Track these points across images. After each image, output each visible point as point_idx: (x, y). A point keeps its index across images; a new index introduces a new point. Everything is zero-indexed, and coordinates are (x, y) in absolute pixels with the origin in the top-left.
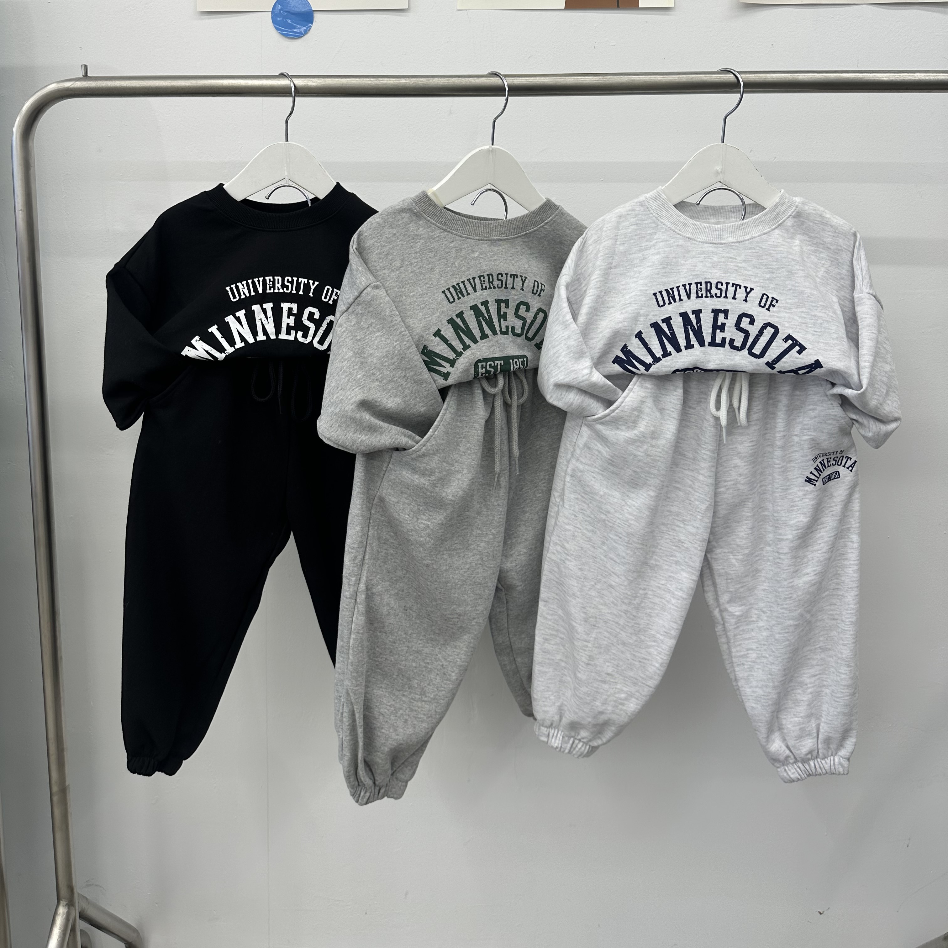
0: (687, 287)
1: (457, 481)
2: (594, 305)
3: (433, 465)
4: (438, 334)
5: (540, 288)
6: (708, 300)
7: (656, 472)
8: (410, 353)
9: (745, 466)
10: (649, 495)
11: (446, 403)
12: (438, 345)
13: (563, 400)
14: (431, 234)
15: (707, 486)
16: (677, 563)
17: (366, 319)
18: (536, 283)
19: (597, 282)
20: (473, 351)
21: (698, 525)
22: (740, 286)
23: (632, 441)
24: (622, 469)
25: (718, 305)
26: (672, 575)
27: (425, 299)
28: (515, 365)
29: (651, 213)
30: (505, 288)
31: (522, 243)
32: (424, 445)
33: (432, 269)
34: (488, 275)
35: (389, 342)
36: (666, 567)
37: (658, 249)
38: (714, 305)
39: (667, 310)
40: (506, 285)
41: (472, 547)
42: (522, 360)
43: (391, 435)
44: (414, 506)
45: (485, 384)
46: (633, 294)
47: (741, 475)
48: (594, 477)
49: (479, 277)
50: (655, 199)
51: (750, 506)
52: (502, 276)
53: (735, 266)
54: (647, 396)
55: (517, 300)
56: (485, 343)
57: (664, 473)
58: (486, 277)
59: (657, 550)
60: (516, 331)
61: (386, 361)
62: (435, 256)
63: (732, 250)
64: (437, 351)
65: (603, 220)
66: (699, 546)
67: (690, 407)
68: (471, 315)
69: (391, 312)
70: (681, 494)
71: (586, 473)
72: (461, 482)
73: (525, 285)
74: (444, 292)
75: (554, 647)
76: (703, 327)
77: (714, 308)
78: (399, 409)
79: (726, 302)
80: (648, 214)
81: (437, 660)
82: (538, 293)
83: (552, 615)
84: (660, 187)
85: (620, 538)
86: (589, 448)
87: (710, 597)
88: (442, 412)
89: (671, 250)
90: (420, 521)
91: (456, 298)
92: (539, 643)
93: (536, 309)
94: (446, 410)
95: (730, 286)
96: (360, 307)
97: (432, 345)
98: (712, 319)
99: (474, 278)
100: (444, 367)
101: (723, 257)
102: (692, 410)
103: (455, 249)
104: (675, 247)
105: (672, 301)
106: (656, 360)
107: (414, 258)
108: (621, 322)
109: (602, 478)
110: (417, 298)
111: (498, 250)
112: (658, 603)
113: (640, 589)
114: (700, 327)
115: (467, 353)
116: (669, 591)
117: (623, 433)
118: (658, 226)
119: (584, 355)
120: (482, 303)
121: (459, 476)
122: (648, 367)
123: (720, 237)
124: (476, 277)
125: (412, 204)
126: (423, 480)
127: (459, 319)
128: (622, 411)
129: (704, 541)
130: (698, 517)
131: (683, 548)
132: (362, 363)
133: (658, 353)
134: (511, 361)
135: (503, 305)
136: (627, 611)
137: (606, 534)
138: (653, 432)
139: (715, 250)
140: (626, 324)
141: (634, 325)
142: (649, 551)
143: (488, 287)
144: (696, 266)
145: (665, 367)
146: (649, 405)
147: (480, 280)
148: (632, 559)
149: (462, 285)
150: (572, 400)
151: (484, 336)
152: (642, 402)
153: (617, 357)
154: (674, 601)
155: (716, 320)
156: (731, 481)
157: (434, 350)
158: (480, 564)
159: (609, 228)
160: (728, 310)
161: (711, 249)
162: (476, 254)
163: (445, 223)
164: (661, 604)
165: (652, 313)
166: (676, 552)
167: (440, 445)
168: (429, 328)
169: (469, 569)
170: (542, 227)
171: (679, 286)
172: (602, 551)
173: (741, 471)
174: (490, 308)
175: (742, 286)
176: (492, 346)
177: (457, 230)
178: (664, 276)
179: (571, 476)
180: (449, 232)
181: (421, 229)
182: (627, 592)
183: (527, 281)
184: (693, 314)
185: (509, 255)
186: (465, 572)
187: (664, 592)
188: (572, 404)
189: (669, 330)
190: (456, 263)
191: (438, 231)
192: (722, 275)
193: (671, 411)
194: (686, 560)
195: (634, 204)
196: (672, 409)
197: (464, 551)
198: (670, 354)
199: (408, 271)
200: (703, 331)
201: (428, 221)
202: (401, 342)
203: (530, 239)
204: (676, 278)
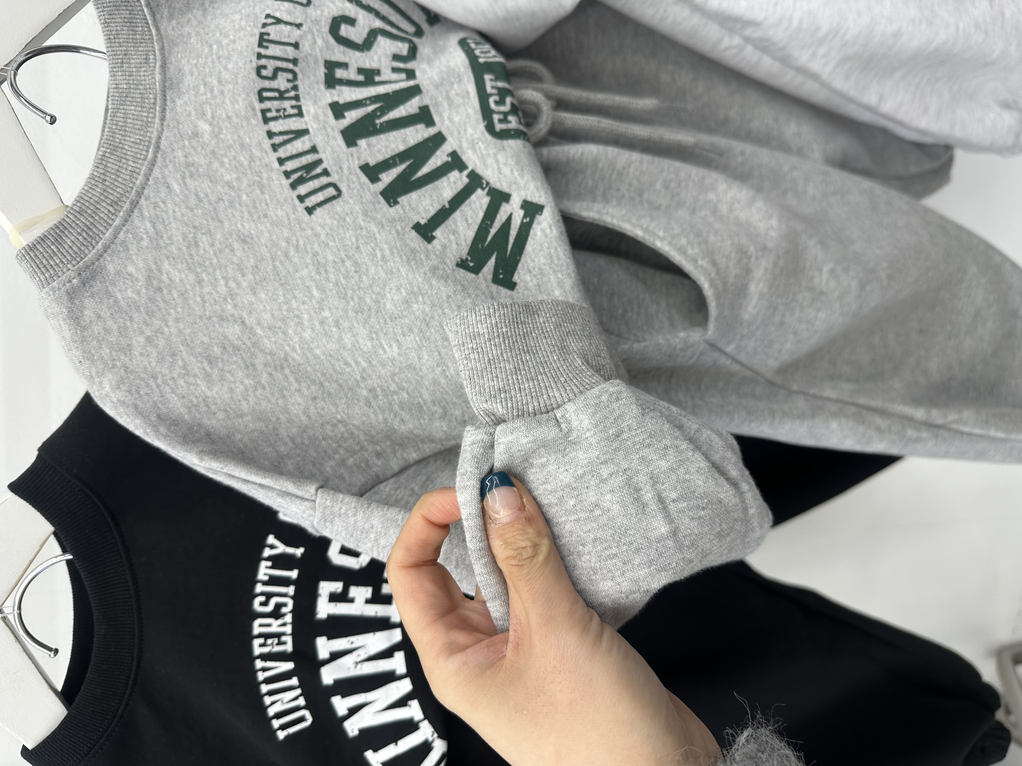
4: (426, 232)
12: (454, 232)
14: (145, 243)
20: (465, 145)
28: (490, 55)
30: (295, 65)
34: (262, 99)
40: (287, 61)
49: (266, 121)
52: (265, 67)
55: (326, 42)
56: (441, 116)
58: (268, 104)
60: (405, 53)
64: (471, 234)
68: (369, 145)
73: (286, 19)
74: (310, 210)
91: (324, 180)
93: (348, 5)
97: (454, 246)
99: (270, 135)
100: (509, 219)
103: (188, 181)
110: (328, 280)
111: (192, 74)
115: (471, 160)
120: (339, 116)
124: (266, 128)
125: (53, 289)
127: (382, 176)
134: (481, 61)
135: (340, 73)
143: (293, 103)
147: (275, 119)
149: (290, 166)
151: (424, 117)
174: (348, 100)
176: (448, 97)
177: (136, 173)
180: (139, 194)
181: (131, 269)
183: (278, 15)
185: (206, 50)
190: (227, 177)
191: (137, 222)
201: (106, 247)
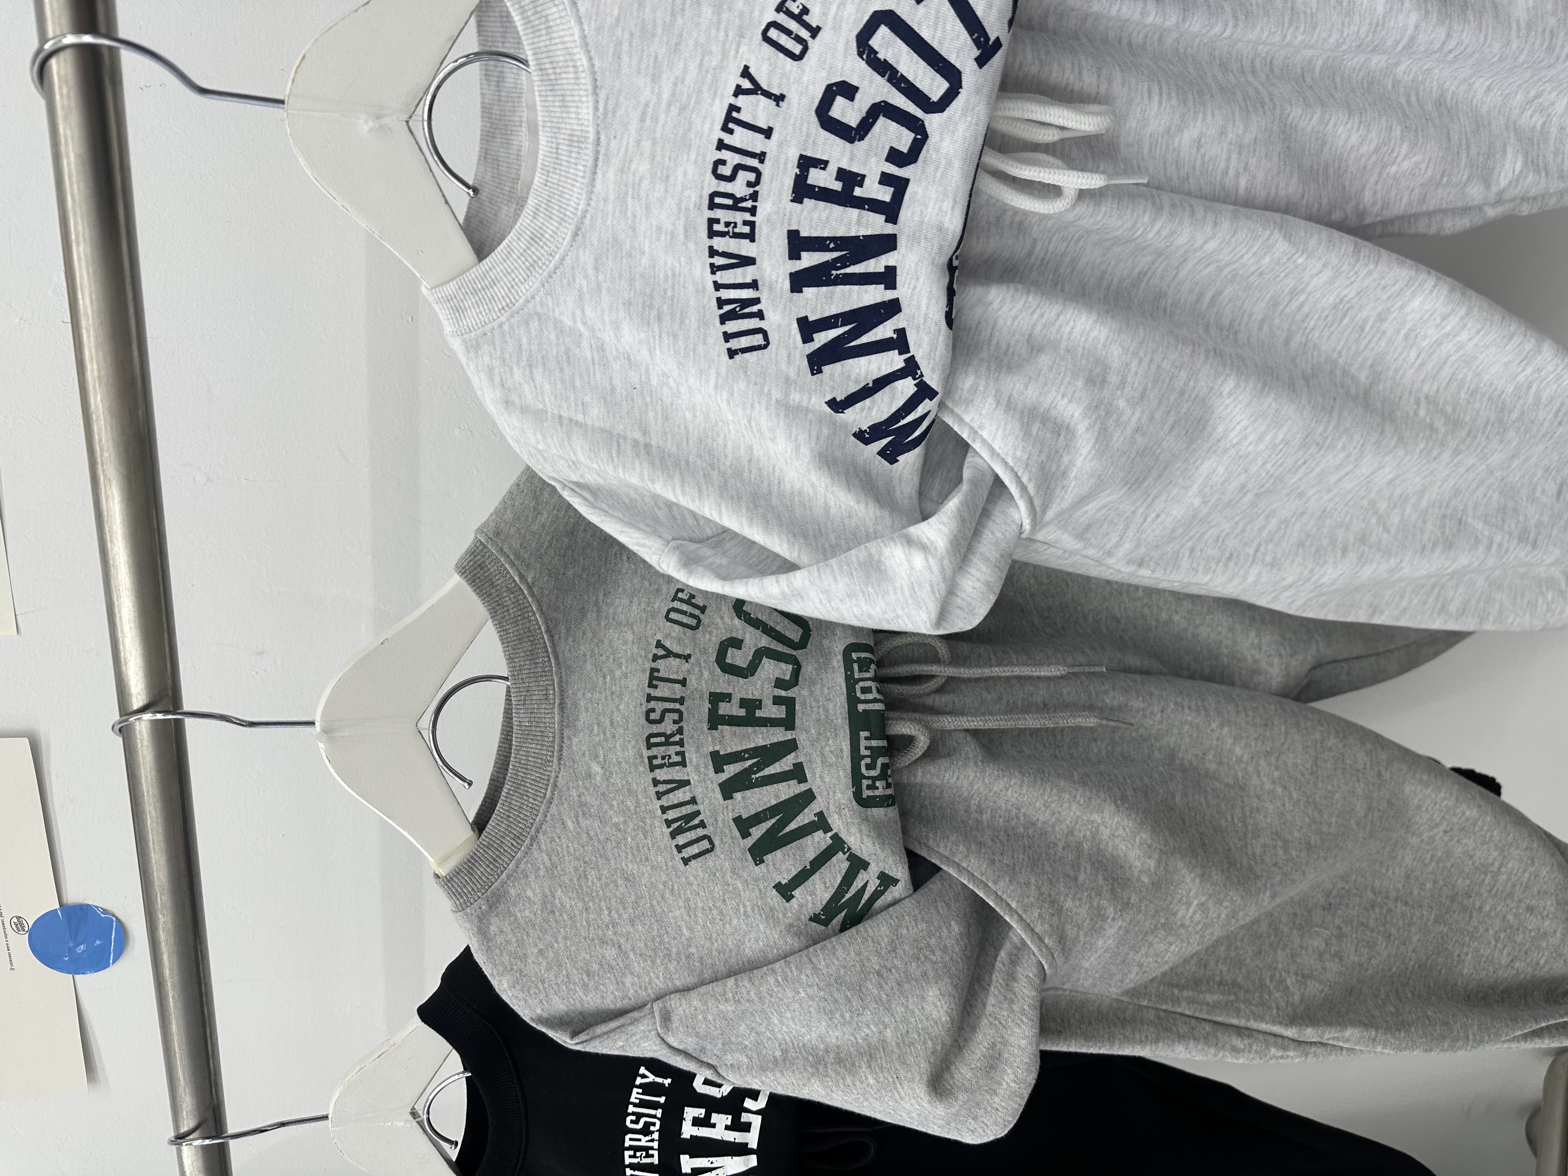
0: (719, 261)
1: (1117, 841)
2: (744, 510)
3: (1083, 911)
4: (786, 891)
5: (685, 607)
6: (765, 207)
7: (1183, 375)
8: (828, 966)
9: (1204, 120)
10: (1230, 394)
11: (943, 867)
12: (812, 894)
13: (974, 603)
14: (542, 873)
15: (1235, 232)
16: (1381, 318)
17: (737, 1037)
18: (673, 615)
19: (684, 493)
20: (832, 808)
21: (1319, 265)
22: (733, 108)
23: (1103, 437)
24: (1157, 459)
25: (782, 185)
26: (1403, 332)
27: (700, 905)
28: (870, 697)
29: (500, 326)
30: (682, 704)
31: (571, 639)
32: (1041, 939)
33: (627, 879)
34: (649, 746)
35: (796, 1006)
36: (1383, 343)
37: (603, 323)
38: (780, 194)
39: (779, 326)
40: (674, 701)
41: (1240, 774)
42: (856, 666)
43: (1012, 1025)
44: (1156, 936)
45: (905, 760)
46: (724, 406)
47: (1223, 133)
48: (1158, 516)
49: (652, 768)
50: (459, 311)
51: (1300, 111)
52: (653, 710)
53: (668, 110)
54: (998, 391)
55: (712, 673)
56: (814, 774)
57: (1189, 351)
58: (654, 751)
59: (1341, 361)
60: (788, 677)
61: (842, 1016)
62: (597, 868)
63: (619, 113)
64: (827, 896)
65: (517, 442)
66: (1366, 265)
67: (1029, 254)
68: (744, 798)
69: (727, 1000)
70: (1228, 291)
71: (1144, 536)
72: (1121, 832)
73: (676, 649)
74: (686, 861)
75: (1460, 590)
76: (840, 234)
77: (788, 193)
78: (954, 992)
79: (776, 160)
80: (503, 334)
81: (1432, 839)
82: (697, 612)
83: (1402, 597)
84: (423, 289)
85: (1305, 462)
86: (1089, 527)
87: (1453, 225)
88: (965, 882)
89: (608, 290)
90: (1187, 923)
91: (700, 832)
92: (1446, 622)
93: (737, 621)
94: (958, 866)
95: (728, 139)
96: (709, 1047)
97: (810, 905)
98: (822, 204)
99: (656, 782)
100: (865, 886)
101: (638, 142)
102: (1038, 248)
103: (581, 819)
104: (601, 277)
105: (754, 309)
106: (911, 368)
107: (600, 914)
108: (797, 449)
109: (1163, 497)
110: (696, 922)
111: (587, 710)
112: (1451, 371)
113: (1416, 414)
114: (841, 242)
115: (836, 823)
116: (1438, 343)
117: (1079, 462)
118: (537, 314)
119: (876, 558)
120: (718, 770)
121: (1105, 833)
122: (924, 392)
123: (576, 141)
124: (651, 775)
125: (466, 914)
126: (1110, 932)
127: (753, 830)
128: (1027, 465)
129: (1357, 251)
130: (1300, 261)
131: (1354, 301)
132: (839, 1061)
133: (893, 361)
134: (861, 707)
135: (724, 709)
136: (1455, 450)
137: (1285, 491)
138: (1090, 381)
139: (615, 163)
140: (803, 437)
141: (810, 416)
142: (1342, 386)
143: (678, 748)
144: (659, 228)
145: (933, 347)
146: (1019, 386)
147: (660, 766)
148: (1357, 437)
149: (671, 815)
150: (978, 585)
151: (798, 773)
152: (1010, 406)
153: (882, 453)
154: (1464, 336)
155: (824, 195)
156: (1228, 160)
157: (824, 902)
158: (1277, 759)
159: (539, 437)
160: (802, 157)
161: (611, 175)
162: (596, 768)
163: (516, 838)
164: (1457, 365)
165: (783, 366)
166: (1358, 317)
167: (1041, 894)
168: (772, 909)
169: (1285, 788)
170: (530, 588)
171: (715, 283)
172: (1316, 497)
173: (1213, 132)
174: (729, 751)
175: (732, 100)
176: (822, 754)
177: (535, 810)
178: (682, 322)
179: (1140, 565)
180: (539, 830)
181: (529, 893)
182: (1418, 451)
183: (668, 644)
184: (799, 258)
185: (601, 679)
186: (1291, 798)
187: (1435, 356)
188: (987, 584)
189: (835, 326)
190: (615, 820)
191: (536, 854)
192: (693, 157)
193: (1037, 320)
194: (1384, 297)
195: (472, 367)
196: (1035, 316)
197: (1248, 796)
198: (901, 333)
199: (629, 933)
200: (853, 234)
201: (509, 877)
202: (801, 984)
203: (560, 616)
204: (691, 289)
